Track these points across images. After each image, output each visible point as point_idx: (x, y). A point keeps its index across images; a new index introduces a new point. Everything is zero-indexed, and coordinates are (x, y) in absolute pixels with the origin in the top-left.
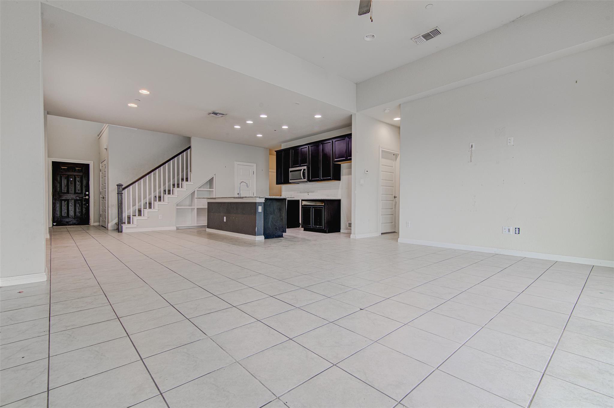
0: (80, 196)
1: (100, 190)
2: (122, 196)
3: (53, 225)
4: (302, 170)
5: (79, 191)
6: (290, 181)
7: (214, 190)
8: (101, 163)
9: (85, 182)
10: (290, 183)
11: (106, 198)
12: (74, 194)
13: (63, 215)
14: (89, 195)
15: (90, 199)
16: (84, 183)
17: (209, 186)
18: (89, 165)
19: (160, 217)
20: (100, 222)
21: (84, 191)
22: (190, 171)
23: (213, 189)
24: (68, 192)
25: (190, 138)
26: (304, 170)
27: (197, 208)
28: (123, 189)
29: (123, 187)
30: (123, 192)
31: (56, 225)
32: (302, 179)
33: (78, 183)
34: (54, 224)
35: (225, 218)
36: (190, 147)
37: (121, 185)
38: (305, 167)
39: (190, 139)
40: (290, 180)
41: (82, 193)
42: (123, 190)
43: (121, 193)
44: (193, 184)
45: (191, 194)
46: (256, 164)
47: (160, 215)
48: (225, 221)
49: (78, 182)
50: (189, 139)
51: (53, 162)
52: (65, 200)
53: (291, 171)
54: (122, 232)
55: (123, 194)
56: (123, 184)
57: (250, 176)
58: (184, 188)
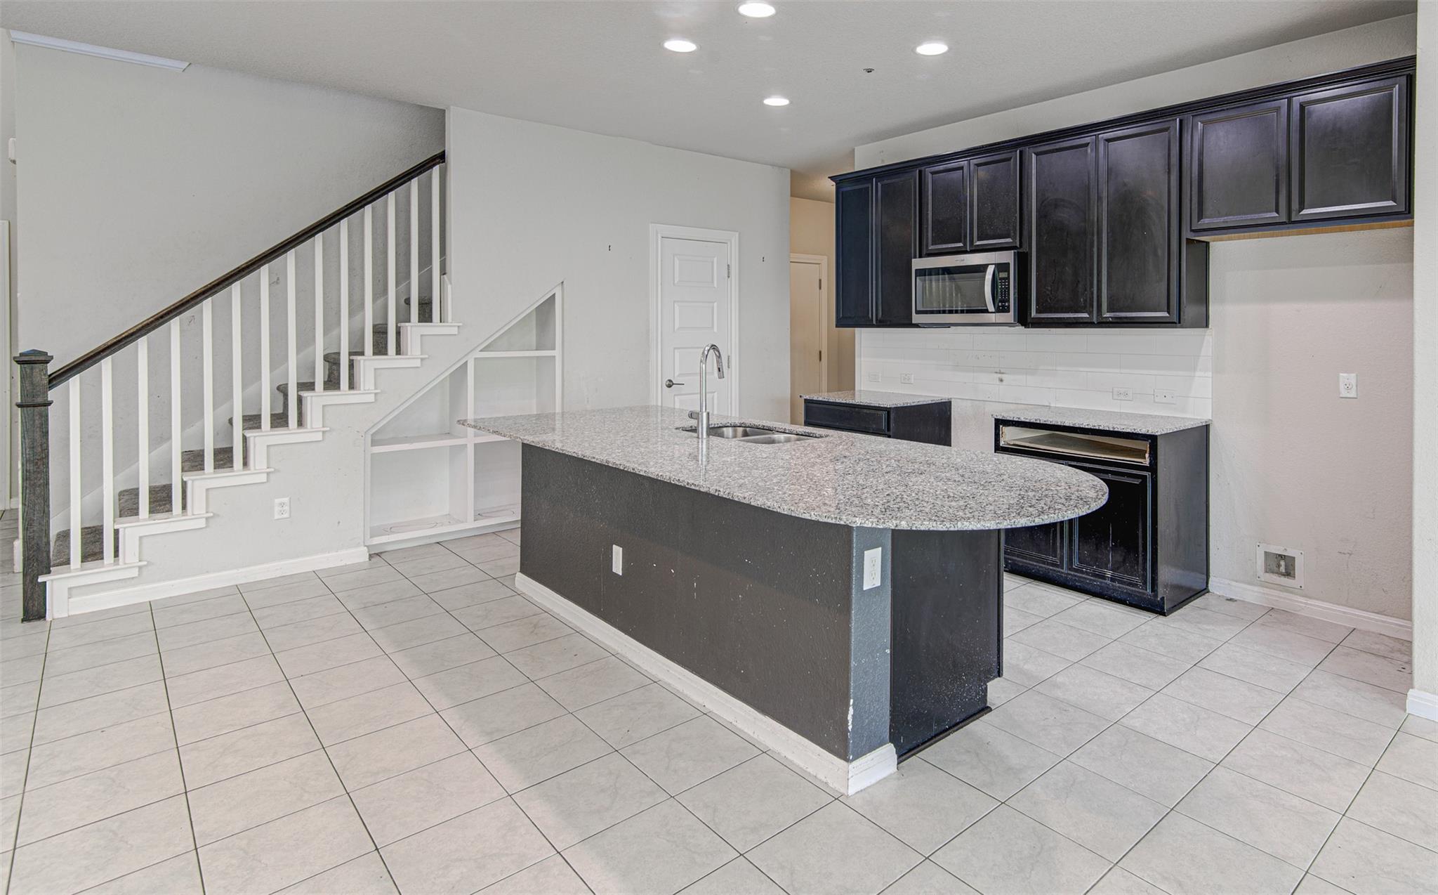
2: (45, 418)
4: (991, 270)
6: (916, 319)
7: (557, 353)
10: (917, 326)
17: (533, 338)
19: (277, 509)
22: (443, 272)
23: (554, 349)
25: (443, 111)
26: (1002, 267)
27: (477, 445)
28: (50, 381)
29: (52, 368)
30: (51, 395)
32: (986, 311)
35: (617, 552)
36: (441, 158)
38: (1008, 257)
39: (444, 116)
40: (918, 312)
42: (50, 388)
43: (40, 400)
44: (455, 331)
45: (450, 374)
46: (737, 234)
47: (277, 501)
48: (618, 568)
50: (436, 119)
53: (922, 273)
54: (41, 616)
55: (49, 407)
56: (46, 354)
57: (715, 286)
58: (409, 354)
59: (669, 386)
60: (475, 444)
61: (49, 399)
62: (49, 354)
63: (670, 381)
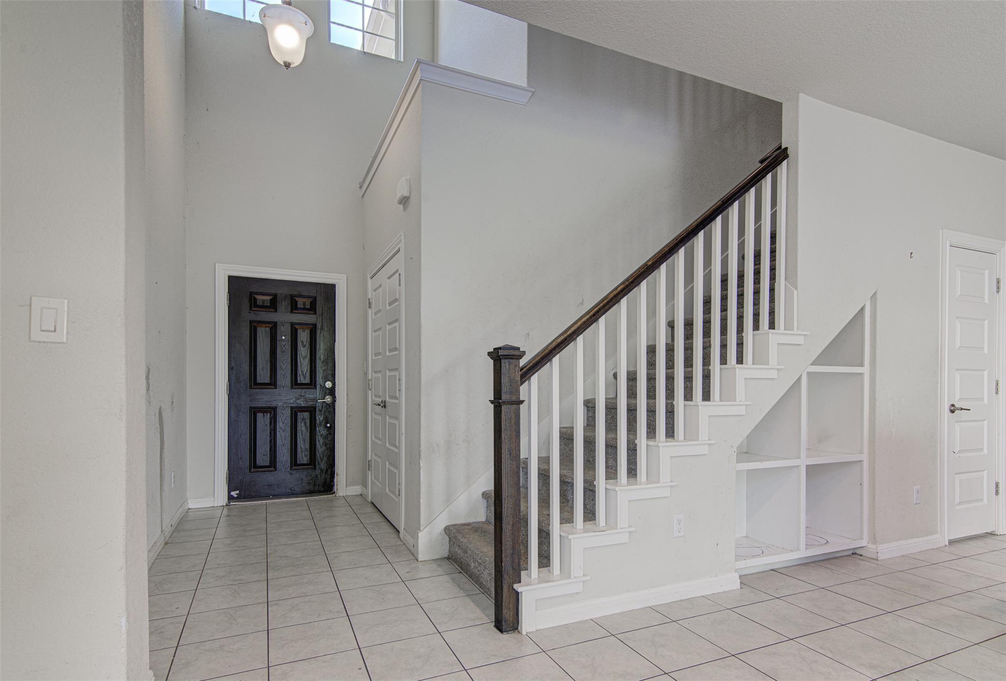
0: (307, 396)
1: (366, 374)
3: (231, 498)
5: (305, 377)
7: (865, 370)
8: (372, 278)
9: (322, 347)
11: (397, 406)
12: (292, 388)
13: (258, 462)
14: (332, 392)
15: (337, 404)
16: (320, 349)
18: (333, 286)
19: (675, 526)
20: (364, 484)
21: (319, 380)
23: (862, 365)
24: (273, 384)
25: (781, 105)
27: (807, 466)
29: (523, 362)
31: (239, 498)
33: (302, 348)
34: (233, 493)
37: (514, 354)
41: (312, 384)
42: (521, 385)
43: (514, 398)
44: (800, 340)
49: (304, 346)
51: (231, 278)
52: (264, 410)
54: (515, 626)
55: (521, 405)
56: (518, 349)
57: (987, 301)
58: (770, 364)
59: (952, 412)
60: (806, 466)
61: (521, 399)
62: (521, 350)
63: (953, 405)
